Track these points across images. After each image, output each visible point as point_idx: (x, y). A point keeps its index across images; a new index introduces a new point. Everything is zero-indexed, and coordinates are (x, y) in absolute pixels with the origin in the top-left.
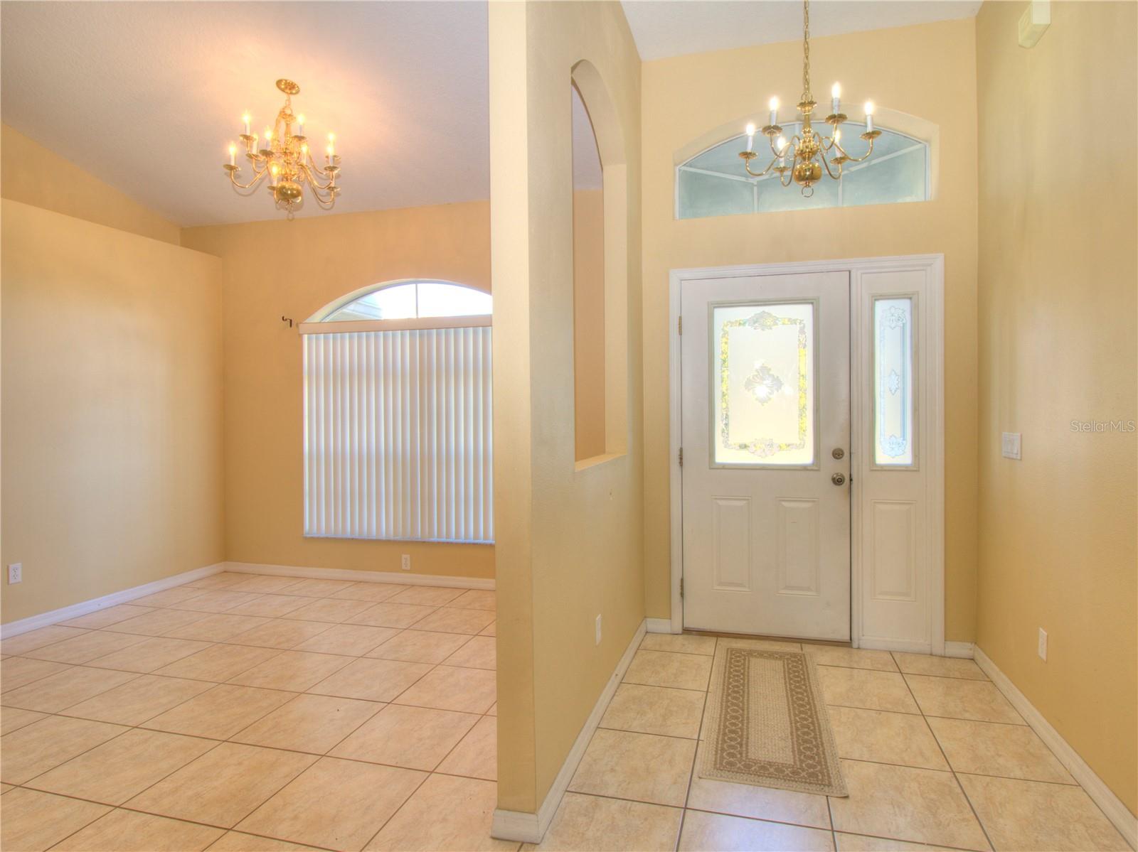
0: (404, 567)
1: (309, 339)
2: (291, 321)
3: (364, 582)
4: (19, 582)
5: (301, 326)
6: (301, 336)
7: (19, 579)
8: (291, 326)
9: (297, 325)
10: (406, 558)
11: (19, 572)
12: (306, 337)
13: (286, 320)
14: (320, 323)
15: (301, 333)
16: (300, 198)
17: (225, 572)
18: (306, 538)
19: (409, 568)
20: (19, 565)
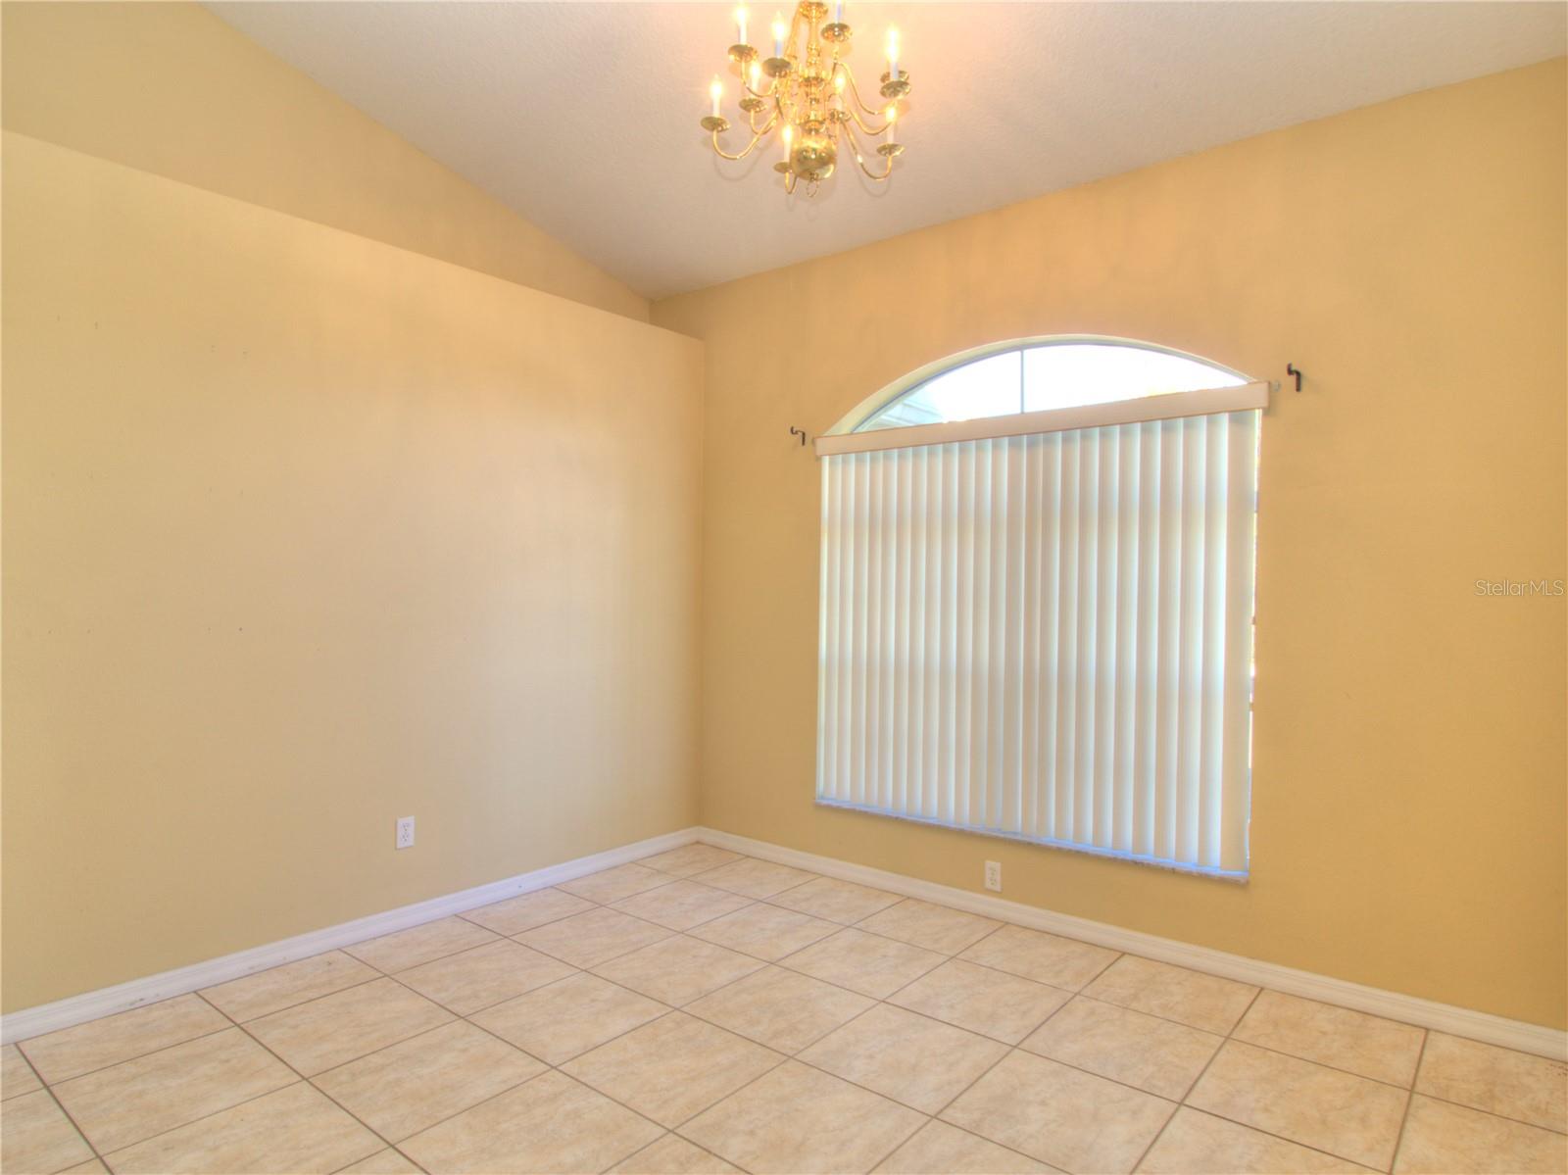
0: (988, 885)
1: (832, 463)
2: (804, 434)
3: (916, 899)
4: (411, 847)
5: (820, 442)
6: (818, 459)
7: (411, 842)
8: (803, 443)
9: (813, 442)
10: (993, 868)
11: (411, 830)
12: (826, 460)
13: (796, 433)
14: (852, 434)
15: (818, 454)
16: (832, 167)
17: (698, 843)
18: (818, 806)
19: (998, 888)
20: (411, 820)
